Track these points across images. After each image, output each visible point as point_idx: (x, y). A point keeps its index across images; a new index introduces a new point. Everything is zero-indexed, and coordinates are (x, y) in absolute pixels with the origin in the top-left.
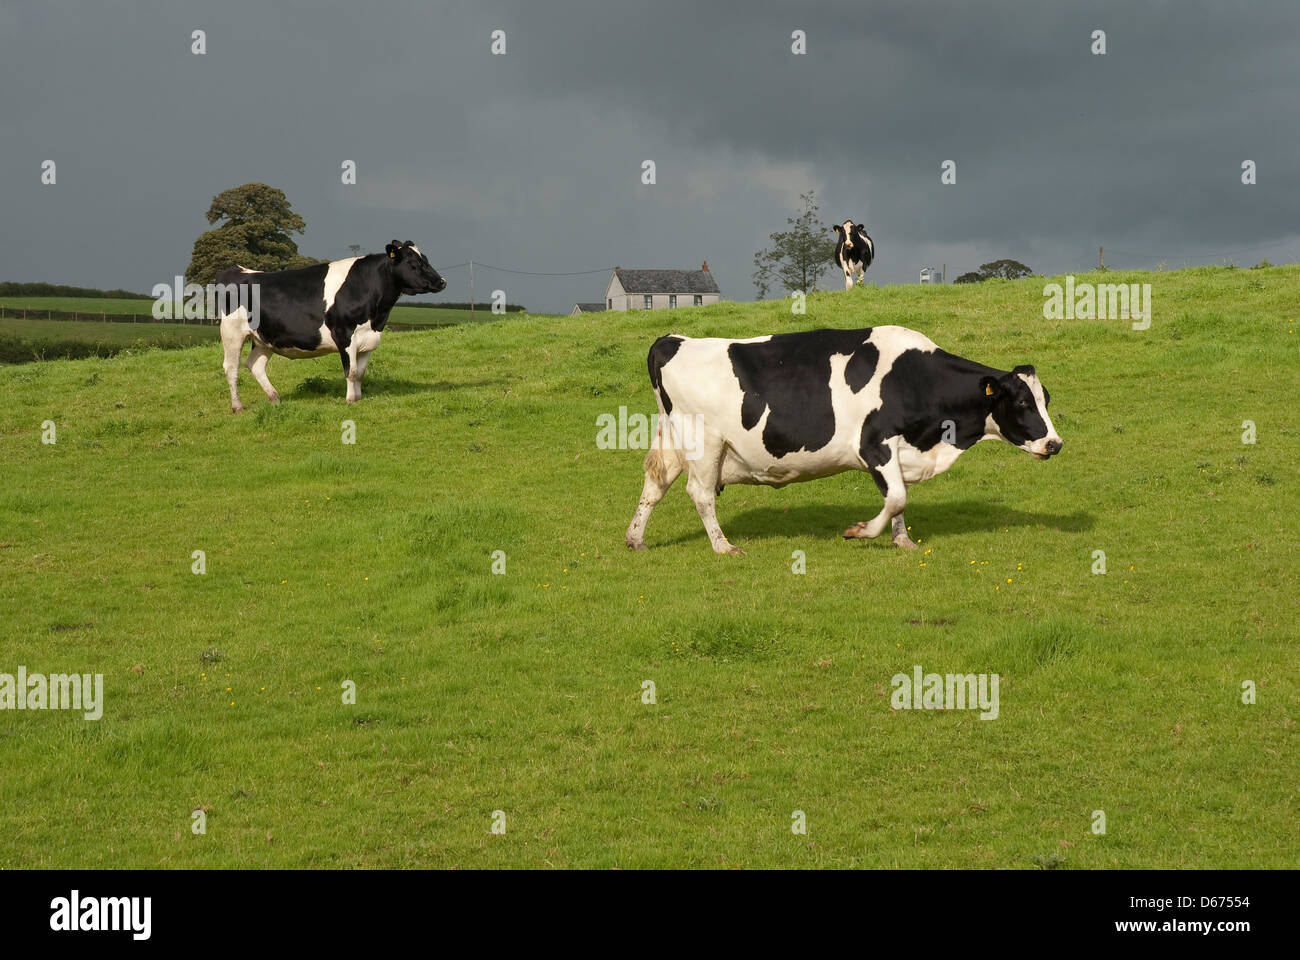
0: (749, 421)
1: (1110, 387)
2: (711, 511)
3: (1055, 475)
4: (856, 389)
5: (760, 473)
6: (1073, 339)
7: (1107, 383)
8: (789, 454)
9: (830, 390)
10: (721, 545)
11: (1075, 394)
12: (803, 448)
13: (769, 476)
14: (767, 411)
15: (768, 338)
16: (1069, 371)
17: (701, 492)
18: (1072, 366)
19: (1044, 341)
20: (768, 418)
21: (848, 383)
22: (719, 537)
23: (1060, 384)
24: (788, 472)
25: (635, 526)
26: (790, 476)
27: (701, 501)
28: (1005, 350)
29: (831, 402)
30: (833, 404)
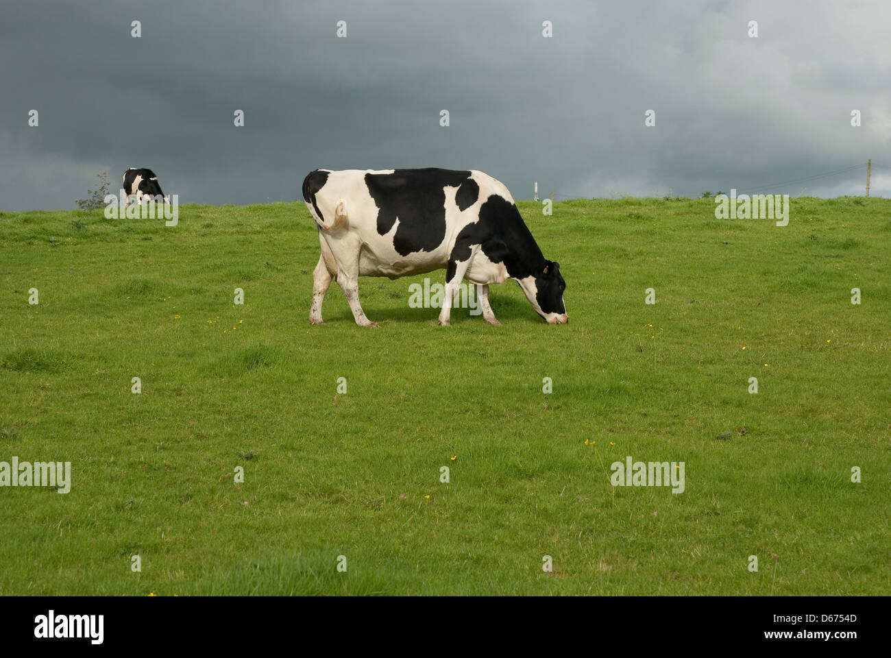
0: (382, 229)
1: (300, 253)
2: (355, 295)
3: (263, 293)
4: (462, 209)
5: (386, 267)
6: (277, 228)
7: (299, 251)
8: (412, 253)
9: (444, 210)
10: (363, 320)
11: (278, 256)
12: (422, 249)
13: (392, 269)
14: (397, 222)
15: (392, 172)
16: (274, 245)
17: (349, 282)
18: (276, 242)
19: (258, 229)
20: (398, 227)
21: (457, 204)
22: (361, 314)
23: (269, 251)
24: (407, 266)
25: (314, 310)
26: (408, 269)
27: (349, 288)
28: (233, 233)
29: (445, 217)
30: (446, 218)
